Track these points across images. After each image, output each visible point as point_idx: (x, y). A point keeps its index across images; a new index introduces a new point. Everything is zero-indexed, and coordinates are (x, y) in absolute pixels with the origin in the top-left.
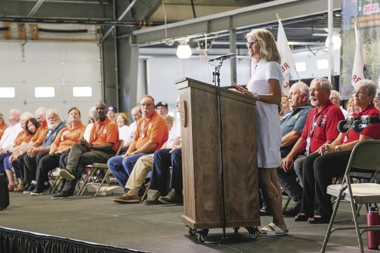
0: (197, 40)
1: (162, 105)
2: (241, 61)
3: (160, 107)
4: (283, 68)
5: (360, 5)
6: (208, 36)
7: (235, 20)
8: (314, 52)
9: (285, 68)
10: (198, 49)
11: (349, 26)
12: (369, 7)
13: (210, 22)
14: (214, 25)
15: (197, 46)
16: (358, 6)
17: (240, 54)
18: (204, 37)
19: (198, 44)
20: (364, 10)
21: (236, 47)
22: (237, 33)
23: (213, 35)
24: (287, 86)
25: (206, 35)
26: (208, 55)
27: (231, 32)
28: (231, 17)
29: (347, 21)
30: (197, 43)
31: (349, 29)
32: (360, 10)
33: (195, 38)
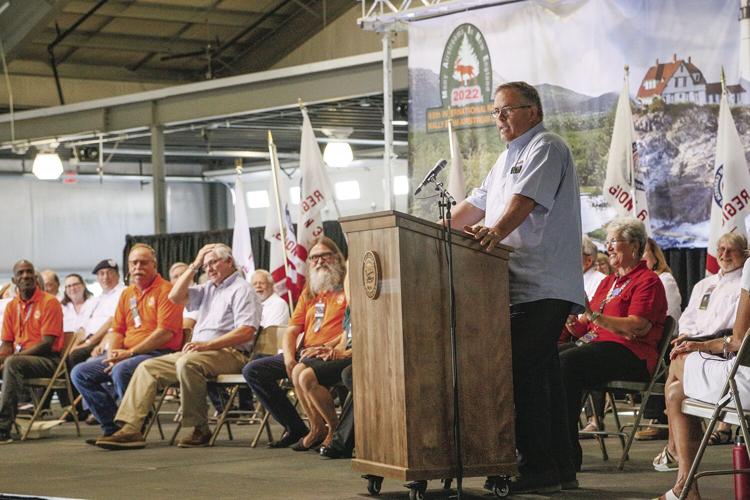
0: (72, 145)
1: (109, 267)
2: (145, 186)
3: (105, 270)
4: (313, 200)
5: (445, 87)
6: (104, 137)
7: (163, 108)
8: (289, 171)
9: (316, 199)
10: (75, 162)
11: (425, 125)
12: (461, 92)
13: (108, 110)
14: (117, 116)
15: (73, 156)
16: (441, 89)
17: (144, 172)
18: (98, 138)
19: (75, 153)
20: (453, 96)
21: (163, 159)
22: (165, 132)
23: (116, 136)
24: (319, 233)
25: (101, 135)
26: (105, 174)
27: (154, 129)
28: (155, 102)
29: (420, 117)
30: (72, 150)
31: (425, 130)
32: (445, 96)
33: (70, 142)
